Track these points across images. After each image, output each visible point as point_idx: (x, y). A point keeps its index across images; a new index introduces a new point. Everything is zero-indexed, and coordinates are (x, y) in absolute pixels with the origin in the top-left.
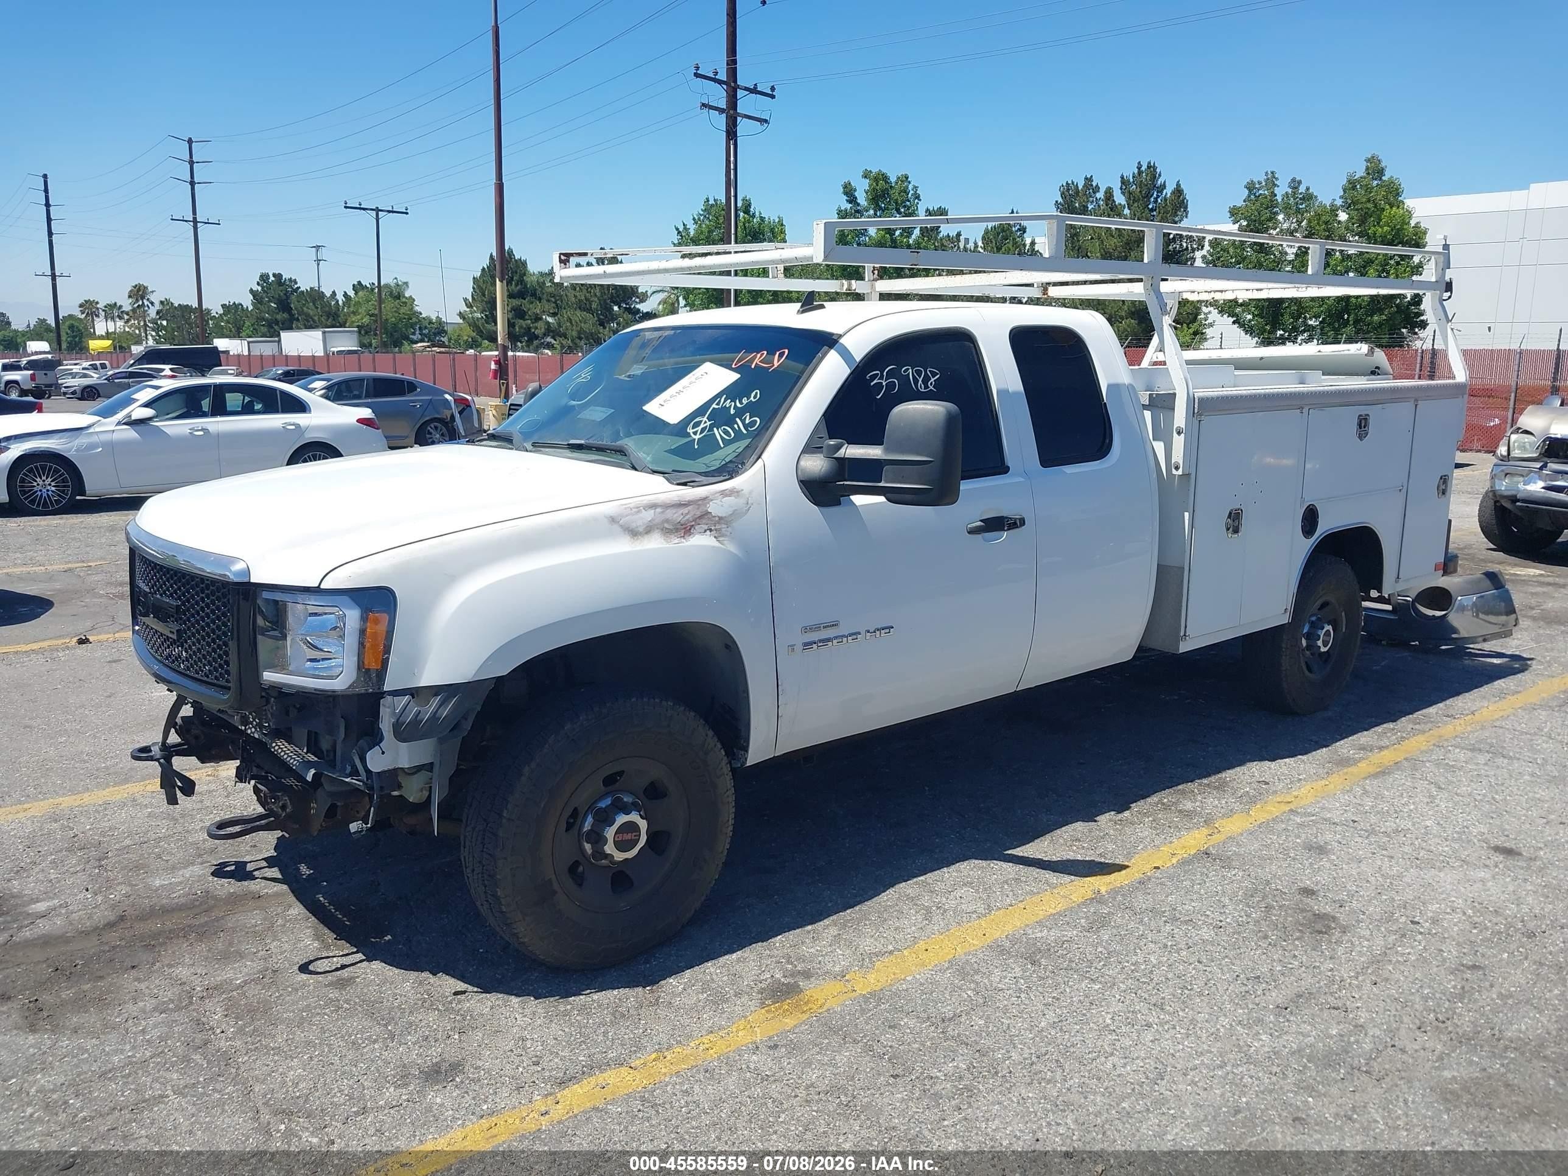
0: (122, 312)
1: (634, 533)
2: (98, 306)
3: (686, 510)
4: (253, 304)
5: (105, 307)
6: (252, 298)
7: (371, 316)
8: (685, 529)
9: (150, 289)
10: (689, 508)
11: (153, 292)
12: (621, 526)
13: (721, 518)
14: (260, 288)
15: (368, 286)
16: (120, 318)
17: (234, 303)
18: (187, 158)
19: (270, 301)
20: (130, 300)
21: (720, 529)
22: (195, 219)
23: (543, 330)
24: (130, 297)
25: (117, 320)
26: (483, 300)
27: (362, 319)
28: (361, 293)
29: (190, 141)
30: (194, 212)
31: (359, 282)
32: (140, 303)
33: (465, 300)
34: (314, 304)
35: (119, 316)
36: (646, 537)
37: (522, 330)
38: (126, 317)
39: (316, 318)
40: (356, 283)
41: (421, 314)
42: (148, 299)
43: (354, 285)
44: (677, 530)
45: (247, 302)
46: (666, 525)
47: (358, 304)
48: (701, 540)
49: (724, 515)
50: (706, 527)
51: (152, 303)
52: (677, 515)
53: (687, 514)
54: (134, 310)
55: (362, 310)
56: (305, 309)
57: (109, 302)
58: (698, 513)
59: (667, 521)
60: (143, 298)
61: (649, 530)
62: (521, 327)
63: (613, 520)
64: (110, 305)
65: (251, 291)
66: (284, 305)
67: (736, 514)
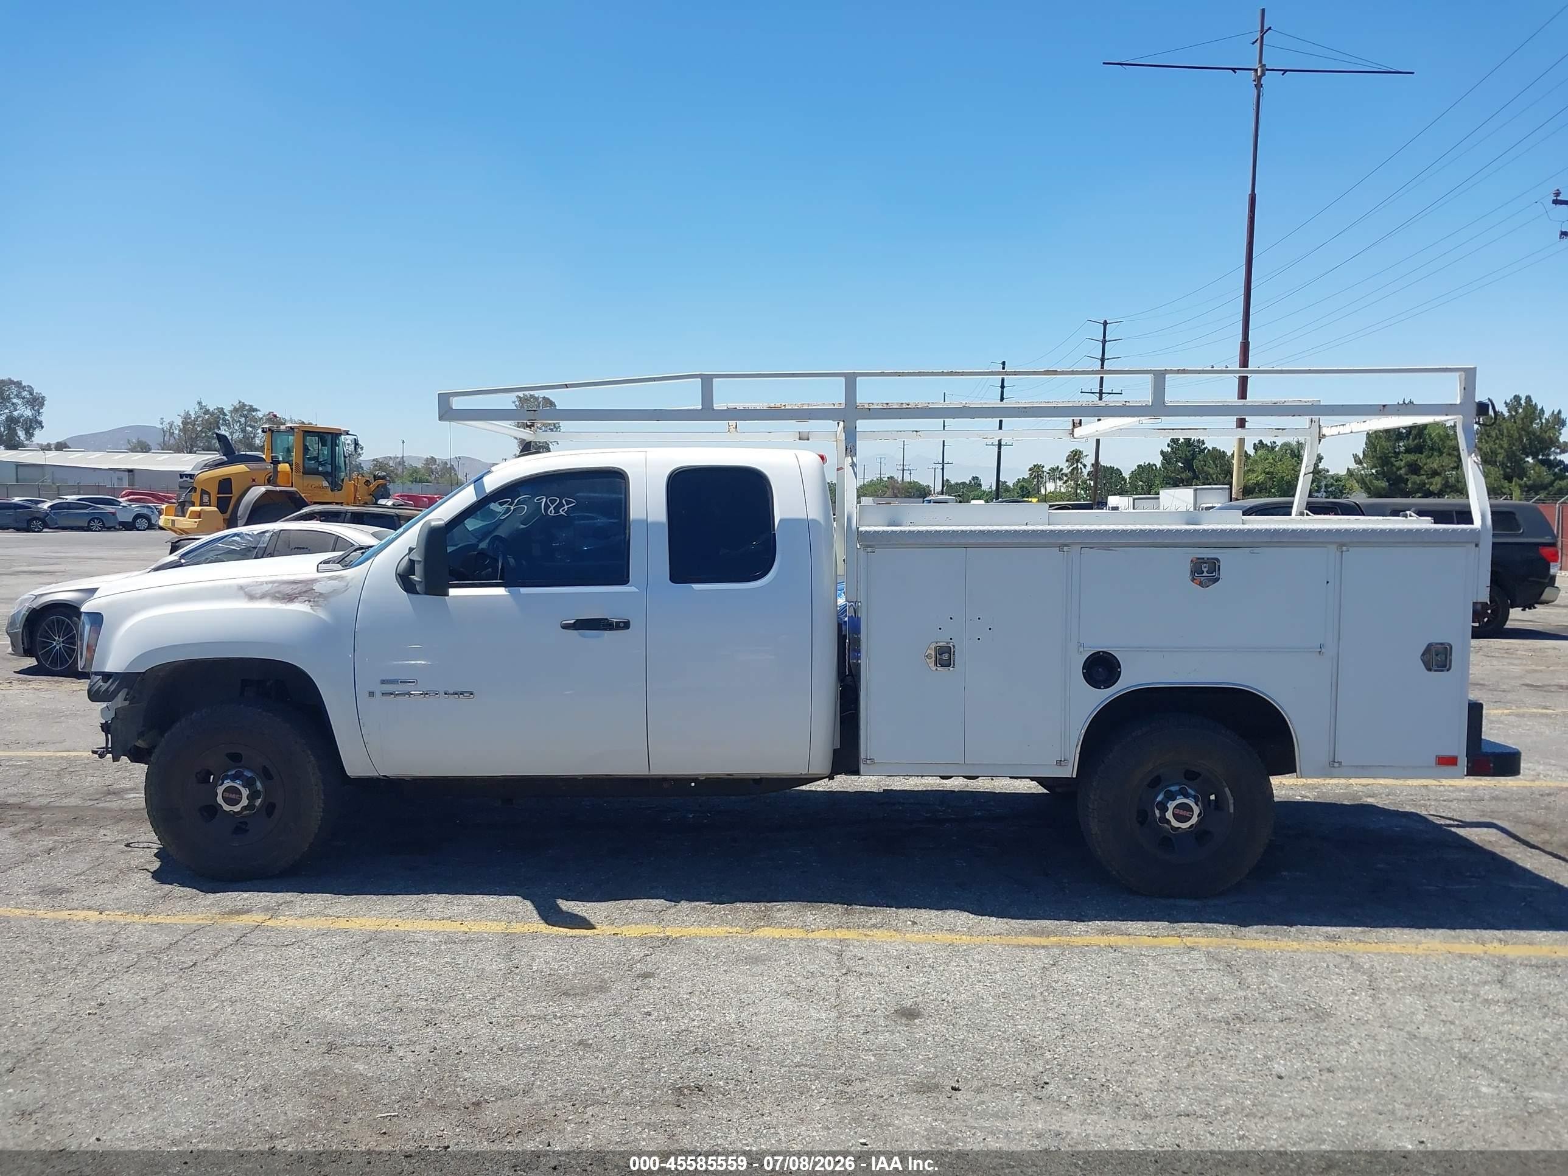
0: (1062, 474)
1: (252, 597)
2: (1044, 469)
3: (295, 586)
4: (1163, 464)
5: (1050, 470)
6: (1162, 458)
7: (1268, 473)
8: (290, 598)
9: (1084, 454)
10: (299, 585)
11: (1086, 456)
12: (245, 592)
13: (321, 594)
14: (1169, 449)
15: (1269, 444)
16: (1060, 479)
17: (1149, 464)
18: (1102, 338)
19: (1177, 461)
20: (1067, 463)
21: (317, 601)
22: (1101, 390)
23: (1439, 486)
24: (1067, 461)
25: (1058, 481)
26: (1373, 457)
27: (1257, 477)
28: (1260, 452)
29: (1105, 324)
30: (1101, 385)
31: (1261, 442)
32: (1075, 466)
33: (1355, 456)
34: (1214, 462)
35: (1059, 478)
36: (260, 600)
37: (1416, 487)
38: (1065, 478)
39: (1214, 476)
40: (1257, 442)
41: (1328, 471)
42: (1081, 463)
43: (1255, 444)
44: (284, 599)
45: (1158, 461)
46: (277, 595)
47: (1256, 462)
48: (300, 607)
49: (324, 592)
50: (307, 598)
51: (1085, 466)
52: (288, 589)
53: (295, 589)
54: (1072, 472)
55: (1259, 468)
56: (1205, 468)
57: (1053, 466)
58: (304, 590)
59: (279, 592)
60: (1078, 461)
61: (263, 597)
62: (1414, 483)
63: (241, 588)
64: (1053, 469)
65: (1162, 452)
66: (1189, 465)
67: (335, 592)
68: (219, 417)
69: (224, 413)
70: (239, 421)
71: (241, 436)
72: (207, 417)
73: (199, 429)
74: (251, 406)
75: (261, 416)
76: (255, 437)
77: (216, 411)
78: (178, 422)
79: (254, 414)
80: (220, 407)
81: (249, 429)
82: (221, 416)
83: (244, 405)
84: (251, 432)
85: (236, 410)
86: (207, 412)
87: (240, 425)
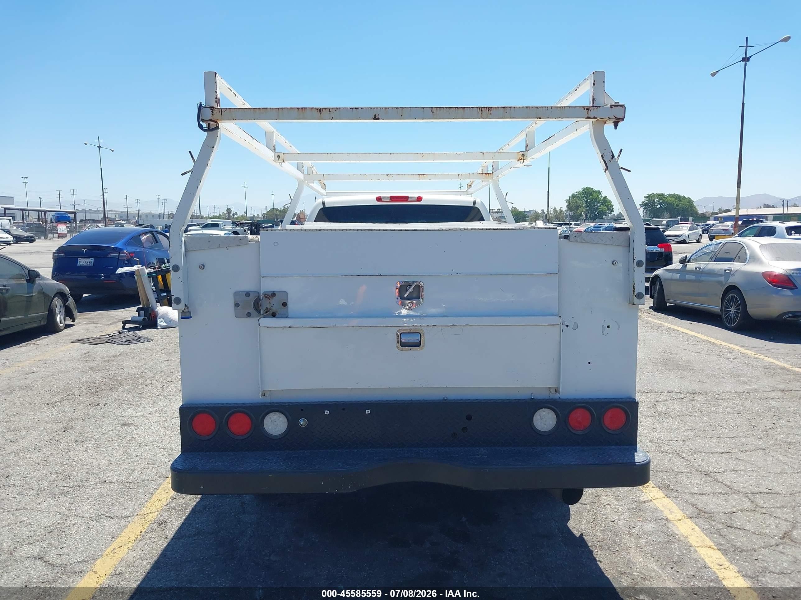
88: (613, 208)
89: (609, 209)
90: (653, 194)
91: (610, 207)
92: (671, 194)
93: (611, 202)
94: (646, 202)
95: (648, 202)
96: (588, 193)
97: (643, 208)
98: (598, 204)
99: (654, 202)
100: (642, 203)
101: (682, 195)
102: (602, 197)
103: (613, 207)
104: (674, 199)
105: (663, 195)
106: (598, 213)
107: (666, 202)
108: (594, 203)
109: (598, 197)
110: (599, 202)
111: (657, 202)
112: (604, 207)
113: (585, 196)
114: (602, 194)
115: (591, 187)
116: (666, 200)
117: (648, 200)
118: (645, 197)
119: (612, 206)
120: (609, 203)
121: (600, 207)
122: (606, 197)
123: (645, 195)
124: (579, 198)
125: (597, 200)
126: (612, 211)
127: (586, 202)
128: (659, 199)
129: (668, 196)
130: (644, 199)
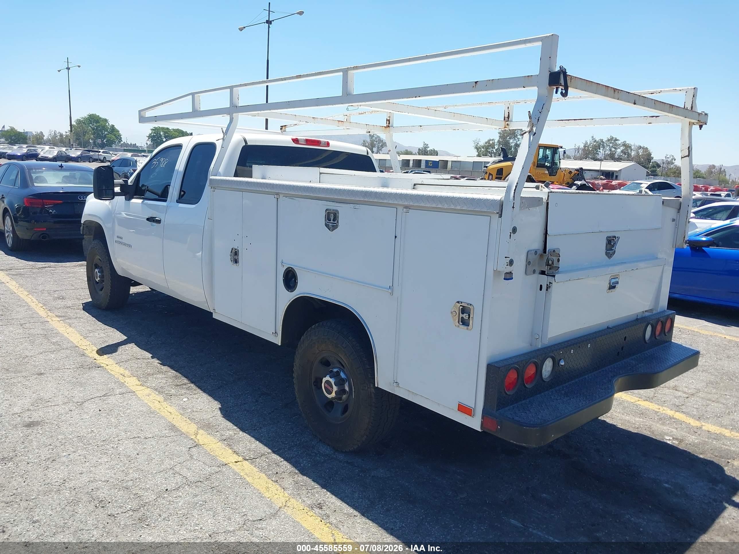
68: (600, 144)
69: (603, 142)
70: (609, 146)
71: (609, 153)
72: (595, 143)
73: (591, 149)
74: (616, 138)
75: (620, 143)
76: (615, 153)
77: (599, 141)
78: (582, 146)
79: (617, 142)
80: (601, 139)
81: (613, 149)
82: (602, 143)
83: (613, 138)
84: (614, 151)
85: (608, 140)
86: (595, 141)
87: (610, 147)
88: (121, 138)
89: (117, 138)
90: (159, 127)
91: (118, 136)
92: (175, 129)
93: (119, 131)
94: (153, 134)
95: (155, 134)
96: (94, 120)
97: (150, 139)
98: (106, 133)
99: (161, 136)
100: (149, 135)
101: (185, 131)
102: (109, 125)
103: (122, 136)
104: (178, 134)
105: (168, 129)
106: (106, 141)
107: (171, 136)
108: (101, 130)
109: (105, 125)
110: (107, 131)
111: (163, 135)
112: (113, 136)
113: (91, 123)
114: (109, 122)
115: (97, 115)
116: (171, 134)
117: (154, 133)
118: (151, 130)
119: (120, 135)
120: (117, 133)
121: (108, 136)
122: (114, 126)
123: (152, 128)
124: (85, 124)
125: (104, 128)
126: (120, 140)
127: (93, 129)
128: (165, 133)
129: (172, 130)
130: (150, 132)
